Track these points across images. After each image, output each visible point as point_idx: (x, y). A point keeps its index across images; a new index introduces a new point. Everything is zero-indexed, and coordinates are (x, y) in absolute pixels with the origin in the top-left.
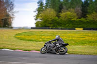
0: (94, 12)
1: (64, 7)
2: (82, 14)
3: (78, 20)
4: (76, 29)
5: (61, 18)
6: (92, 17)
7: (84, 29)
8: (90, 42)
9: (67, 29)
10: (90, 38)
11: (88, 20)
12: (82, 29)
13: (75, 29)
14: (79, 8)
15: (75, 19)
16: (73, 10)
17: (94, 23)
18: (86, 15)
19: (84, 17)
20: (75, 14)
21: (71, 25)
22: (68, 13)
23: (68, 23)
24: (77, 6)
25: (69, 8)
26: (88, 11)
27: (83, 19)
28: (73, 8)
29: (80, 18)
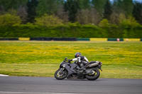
0: (45, 14)
1: (2, 6)
2: (29, 17)
3: (23, 25)
4: (20, 39)
6: (43, 21)
7: (31, 39)
9: (6, 39)
11: (36, 26)
12: (28, 39)
13: (17, 39)
14: (24, 9)
15: (18, 25)
16: (15, 11)
17: (45, 30)
18: (34, 18)
19: (31, 22)
20: (18, 17)
21: (12, 33)
22: (8, 15)
23: (8, 30)
24: (21, 6)
25: (10, 7)
26: (37, 12)
27: (29, 25)
28: (15, 8)
29: (25, 23)
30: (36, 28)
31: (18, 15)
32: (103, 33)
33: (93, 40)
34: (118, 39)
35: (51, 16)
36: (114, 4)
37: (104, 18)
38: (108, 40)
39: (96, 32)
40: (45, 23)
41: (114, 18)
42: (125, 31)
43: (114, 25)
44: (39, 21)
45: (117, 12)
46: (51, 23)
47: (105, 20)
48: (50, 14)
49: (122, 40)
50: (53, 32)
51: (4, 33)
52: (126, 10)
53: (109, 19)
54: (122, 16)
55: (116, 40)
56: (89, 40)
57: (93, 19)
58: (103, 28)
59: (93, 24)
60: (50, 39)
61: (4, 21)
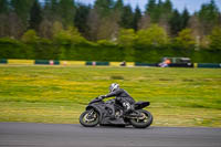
32: (28, 52)
33: (12, 62)
34: (52, 62)
36: (46, 7)
38: (36, 63)
39: (18, 50)
41: (46, 29)
42: (63, 50)
43: (46, 39)
45: (50, 19)
47: (31, 31)
49: (58, 63)
52: (64, 16)
53: (37, 30)
54: (57, 25)
55: (48, 63)
56: (5, 62)
57: (13, 30)
58: (28, 43)
59: (12, 38)
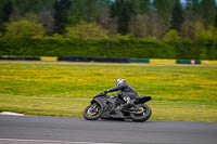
0: (82, 21)
1: (16, 9)
2: (56, 24)
3: (47, 38)
4: (42, 58)
5: (8, 34)
6: (78, 31)
7: (60, 59)
8: (74, 88)
9: (22, 59)
10: (74, 79)
11: (68, 39)
12: (55, 58)
13: (38, 59)
14: (49, 13)
15: (39, 37)
16: (35, 16)
17: (81, 45)
18: (63, 27)
19: (61, 33)
20: (40, 25)
21: (30, 50)
22: (25, 23)
24: (44, 8)
25: (27, 10)
26: (70, 17)
27: (57, 37)
28: (36, 12)
29: (50, 34)
30: (67, 42)
31: (40, 22)
32: (170, 52)
33: (154, 62)
34: (193, 62)
35: (90, 25)
36: (188, 8)
37: (172, 28)
38: (178, 62)
39: (160, 50)
40: (81, 35)
41: (187, 29)
43: (187, 40)
44: (73, 32)
45: (191, 20)
46: (91, 35)
47: (173, 31)
48: (89, 21)
49: (199, 63)
50: (93, 48)
51: (18, 49)
52: (205, 17)
53: (179, 30)
54: (198, 25)
55: (189, 63)
56: (148, 62)
57: (155, 31)
58: (170, 43)
59: (155, 38)
60: (89, 60)
61: (19, 32)
